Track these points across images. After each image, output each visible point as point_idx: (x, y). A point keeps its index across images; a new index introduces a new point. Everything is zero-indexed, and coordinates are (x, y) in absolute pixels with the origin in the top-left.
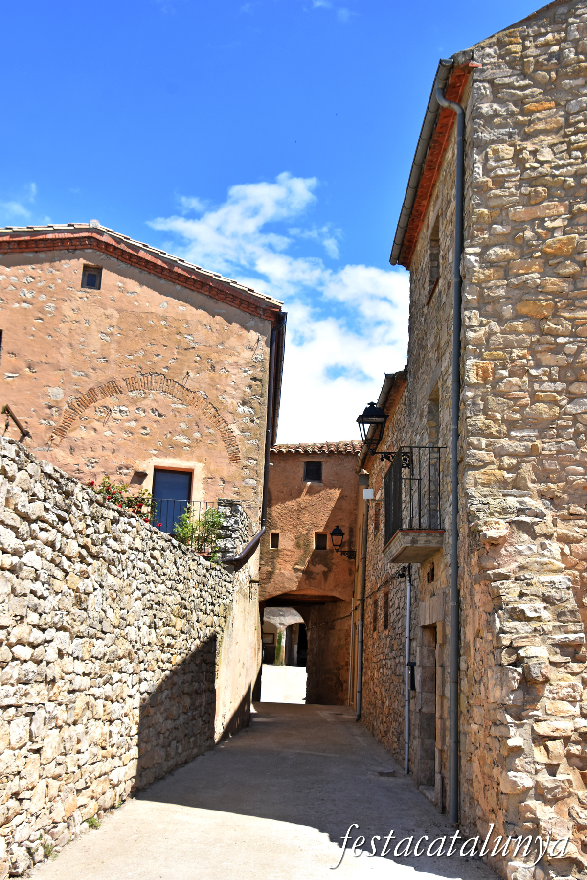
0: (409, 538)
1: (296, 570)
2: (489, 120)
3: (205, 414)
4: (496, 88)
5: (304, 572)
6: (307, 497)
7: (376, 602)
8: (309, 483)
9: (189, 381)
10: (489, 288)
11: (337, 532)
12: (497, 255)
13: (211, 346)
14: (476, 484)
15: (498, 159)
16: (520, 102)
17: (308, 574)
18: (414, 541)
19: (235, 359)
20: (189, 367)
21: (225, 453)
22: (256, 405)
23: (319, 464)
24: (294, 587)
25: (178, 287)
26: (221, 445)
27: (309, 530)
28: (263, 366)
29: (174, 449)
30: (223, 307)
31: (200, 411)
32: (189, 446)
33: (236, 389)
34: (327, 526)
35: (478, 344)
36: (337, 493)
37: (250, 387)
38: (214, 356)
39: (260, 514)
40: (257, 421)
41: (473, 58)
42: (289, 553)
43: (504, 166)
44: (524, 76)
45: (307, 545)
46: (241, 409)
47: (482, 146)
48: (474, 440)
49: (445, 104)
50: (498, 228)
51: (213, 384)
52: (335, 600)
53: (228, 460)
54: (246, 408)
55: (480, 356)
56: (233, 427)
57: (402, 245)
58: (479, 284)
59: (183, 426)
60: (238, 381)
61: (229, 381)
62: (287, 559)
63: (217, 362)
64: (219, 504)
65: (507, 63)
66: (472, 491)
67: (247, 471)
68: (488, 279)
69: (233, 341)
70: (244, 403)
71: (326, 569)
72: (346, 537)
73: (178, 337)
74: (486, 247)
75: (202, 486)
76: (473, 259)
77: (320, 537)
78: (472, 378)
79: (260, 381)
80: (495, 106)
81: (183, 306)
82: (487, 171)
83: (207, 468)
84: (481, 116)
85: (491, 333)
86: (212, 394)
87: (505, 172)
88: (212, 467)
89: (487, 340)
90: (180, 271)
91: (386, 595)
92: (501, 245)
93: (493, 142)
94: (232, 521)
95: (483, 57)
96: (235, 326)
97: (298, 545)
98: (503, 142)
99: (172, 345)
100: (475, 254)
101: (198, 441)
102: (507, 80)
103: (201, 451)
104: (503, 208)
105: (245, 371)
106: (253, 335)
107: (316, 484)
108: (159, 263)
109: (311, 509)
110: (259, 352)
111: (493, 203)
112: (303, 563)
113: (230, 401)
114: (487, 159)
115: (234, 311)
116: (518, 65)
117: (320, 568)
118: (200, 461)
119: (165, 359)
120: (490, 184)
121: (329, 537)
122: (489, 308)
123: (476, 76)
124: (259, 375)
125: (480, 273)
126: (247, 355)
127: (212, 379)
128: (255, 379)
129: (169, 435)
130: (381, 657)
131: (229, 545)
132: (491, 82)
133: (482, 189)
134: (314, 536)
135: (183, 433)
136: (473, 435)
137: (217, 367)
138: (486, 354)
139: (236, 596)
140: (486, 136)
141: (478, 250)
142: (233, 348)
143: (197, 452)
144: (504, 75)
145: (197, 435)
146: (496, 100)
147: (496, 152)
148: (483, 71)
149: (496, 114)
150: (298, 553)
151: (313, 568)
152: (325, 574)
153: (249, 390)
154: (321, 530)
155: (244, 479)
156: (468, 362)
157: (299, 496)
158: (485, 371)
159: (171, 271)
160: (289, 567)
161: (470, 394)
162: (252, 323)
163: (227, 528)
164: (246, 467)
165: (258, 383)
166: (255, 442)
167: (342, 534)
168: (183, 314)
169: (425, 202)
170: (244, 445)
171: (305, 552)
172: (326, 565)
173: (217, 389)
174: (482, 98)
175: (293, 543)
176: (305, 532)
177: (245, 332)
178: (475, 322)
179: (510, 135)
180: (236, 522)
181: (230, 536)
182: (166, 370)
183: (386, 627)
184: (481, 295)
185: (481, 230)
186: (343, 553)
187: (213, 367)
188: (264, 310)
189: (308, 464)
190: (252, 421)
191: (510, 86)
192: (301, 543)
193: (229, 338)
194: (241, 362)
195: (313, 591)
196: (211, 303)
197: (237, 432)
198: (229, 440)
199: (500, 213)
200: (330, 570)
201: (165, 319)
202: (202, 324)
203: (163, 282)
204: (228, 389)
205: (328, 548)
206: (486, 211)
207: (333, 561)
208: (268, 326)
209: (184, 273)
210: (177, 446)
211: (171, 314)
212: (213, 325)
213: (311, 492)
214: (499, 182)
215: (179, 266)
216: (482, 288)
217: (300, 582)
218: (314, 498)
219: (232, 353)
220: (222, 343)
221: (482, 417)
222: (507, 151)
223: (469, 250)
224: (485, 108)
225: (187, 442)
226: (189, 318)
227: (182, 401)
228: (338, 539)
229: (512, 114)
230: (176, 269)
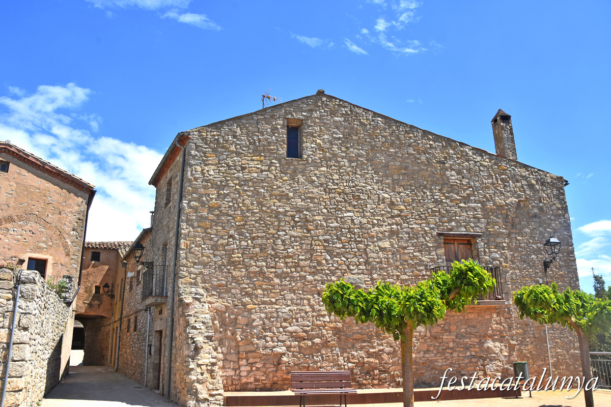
0: (155, 299)
1: (85, 303)
2: (194, 157)
3: (55, 234)
4: (197, 147)
5: (88, 304)
6: (92, 269)
7: (129, 320)
8: (93, 262)
9: (48, 218)
10: (190, 216)
11: (106, 286)
12: (193, 204)
13: (60, 203)
14: (182, 283)
15: (196, 171)
16: (204, 153)
17: (90, 305)
18: (156, 300)
19: (70, 210)
20: (49, 212)
21: (63, 252)
22: (79, 231)
23: (99, 253)
24: (83, 311)
25: (46, 175)
26: (62, 248)
27: (92, 284)
28: (84, 214)
29: (39, 249)
30: (67, 186)
31: (53, 233)
32: (46, 248)
33: (70, 223)
34: (101, 283)
35: (185, 235)
36: (107, 267)
37: (77, 223)
38: (61, 208)
39: (78, 280)
40: (79, 238)
41: (190, 135)
42: (81, 295)
43: (198, 174)
44: (207, 144)
45: (91, 292)
46: (72, 233)
47: (191, 166)
48: (182, 268)
49: (179, 146)
50: (194, 195)
51: (60, 220)
52: (102, 317)
53: (64, 256)
54: (74, 232)
55: (185, 239)
56: (68, 241)
57: (155, 179)
58: (187, 214)
59: (44, 239)
60: (72, 220)
61: (67, 220)
62: (80, 298)
63: (62, 211)
64: (64, 277)
65: (201, 138)
66: (180, 286)
67: (73, 261)
68: (190, 213)
69: (70, 202)
70: (73, 230)
71: (99, 303)
72: (110, 288)
73: (45, 198)
74: (190, 201)
75: (51, 267)
76: (185, 205)
77: (97, 288)
78: (182, 246)
79: (82, 220)
80: (196, 152)
81: (48, 184)
82: (192, 175)
83: (54, 259)
84: (191, 155)
85: (190, 231)
86: (59, 225)
87: (198, 176)
88: (57, 259)
89: (188, 234)
90: (48, 168)
91: (136, 318)
92: (195, 201)
93: (195, 165)
94: (69, 285)
95: (193, 135)
96: (72, 195)
97: (86, 291)
98: (198, 165)
99: (41, 201)
100: (186, 203)
101: (51, 246)
102: (200, 144)
103: (52, 251)
104: (197, 189)
105: (75, 216)
106: (80, 199)
107: (97, 262)
108: (39, 163)
109: (94, 274)
110: (82, 207)
111: (193, 186)
112: (88, 300)
113: (67, 229)
114: (192, 170)
115: (72, 188)
116: (204, 140)
117: (96, 302)
118: (51, 255)
119: (37, 208)
120: (193, 179)
121: (102, 288)
122: (190, 223)
123: (190, 141)
124: (82, 218)
125: (187, 210)
126: (77, 208)
127: (59, 218)
128: (79, 219)
129: (37, 243)
130: (132, 343)
131: (67, 296)
132: (195, 144)
133: (190, 181)
134: (94, 287)
135: (44, 242)
136: (182, 266)
137: (62, 213)
138: (188, 238)
139: (69, 318)
140: (192, 162)
141: (187, 202)
142: (70, 204)
143: (50, 251)
144: (200, 142)
145: (51, 243)
146: (196, 150)
147: (195, 168)
148: (193, 140)
149: (196, 155)
150: (86, 295)
151: (93, 303)
152: (99, 305)
153: (76, 224)
154: (98, 284)
155: (71, 264)
156: (181, 241)
157: (88, 268)
158: (187, 244)
159: (43, 167)
160: (81, 302)
161: (181, 252)
162: (80, 194)
163: (67, 288)
164: (73, 259)
165: (81, 221)
166: (78, 248)
167: (109, 287)
168: (48, 187)
169: (166, 169)
170: (72, 249)
171: (90, 295)
172: (99, 301)
173: (61, 223)
174: (192, 149)
175: (83, 290)
176: (90, 285)
177: (76, 198)
178: (184, 227)
179: (201, 163)
180: (71, 285)
181: (68, 292)
182: (37, 213)
183: (135, 330)
184: (187, 218)
185: (189, 195)
186: (108, 296)
187: (60, 213)
188: (86, 189)
189: (93, 253)
190: (77, 238)
191: (201, 147)
192: (88, 290)
193: (68, 200)
194: (74, 211)
195: (92, 313)
196: (61, 183)
197: (69, 243)
198: (65, 246)
199: (195, 190)
200: (101, 303)
201: (39, 189)
202: (56, 193)
203: (39, 172)
204: (66, 223)
205: (101, 293)
206: (191, 189)
207: (103, 299)
208: (87, 196)
209: (50, 169)
210: (40, 248)
211: (42, 187)
212: (62, 193)
213: (94, 266)
214: (196, 179)
215: (48, 165)
216: (188, 215)
217: (86, 309)
218: (95, 269)
219: (69, 206)
220: (65, 202)
221: (185, 260)
222: (199, 169)
223: (184, 201)
224: (193, 152)
225: (45, 246)
226: (50, 189)
227: (44, 227)
228: (106, 289)
229: (201, 156)
230: (46, 167)
